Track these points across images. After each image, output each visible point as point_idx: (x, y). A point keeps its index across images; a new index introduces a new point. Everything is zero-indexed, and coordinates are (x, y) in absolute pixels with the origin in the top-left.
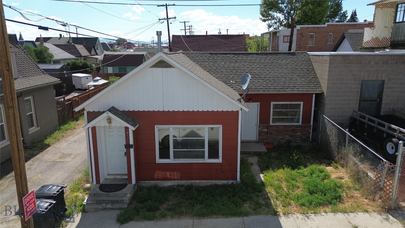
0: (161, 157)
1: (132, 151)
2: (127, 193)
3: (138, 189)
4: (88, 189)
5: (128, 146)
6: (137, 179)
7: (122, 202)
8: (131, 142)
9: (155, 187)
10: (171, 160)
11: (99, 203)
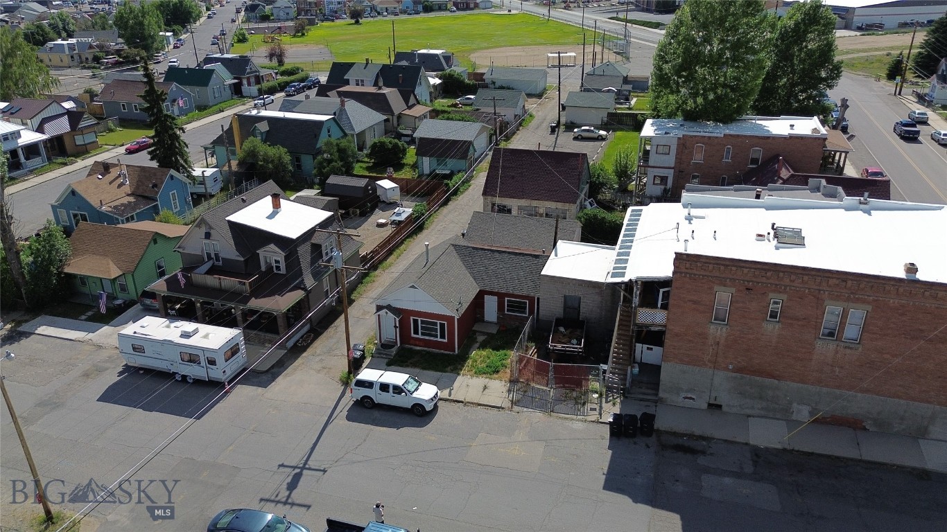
0: (414, 333)
1: (398, 329)
2: (394, 350)
3: (401, 349)
4: (376, 344)
5: (396, 327)
6: (401, 343)
7: (391, 355)
8: (397, 325)
9: (411, 349)
10: (420, 336)
11: (380, 354)
